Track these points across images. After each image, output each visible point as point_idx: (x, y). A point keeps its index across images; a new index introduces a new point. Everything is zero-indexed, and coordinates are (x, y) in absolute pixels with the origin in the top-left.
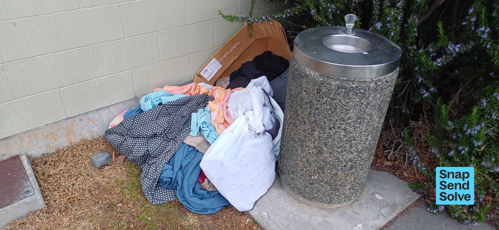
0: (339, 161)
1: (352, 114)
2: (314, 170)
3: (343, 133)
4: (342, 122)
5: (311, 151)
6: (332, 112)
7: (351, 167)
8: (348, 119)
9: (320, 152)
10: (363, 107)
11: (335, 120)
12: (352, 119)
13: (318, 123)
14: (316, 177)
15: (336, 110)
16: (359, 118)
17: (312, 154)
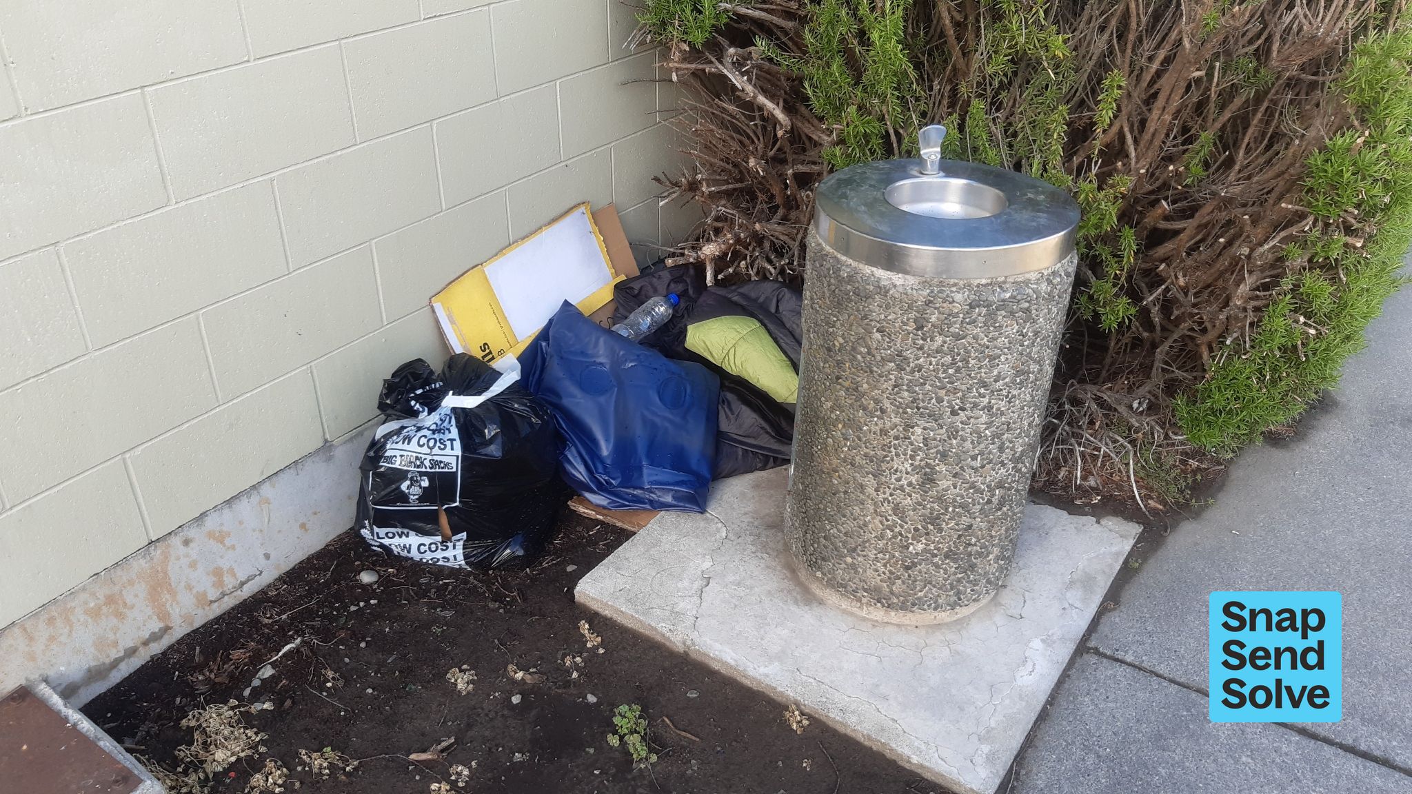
0: (976, 491)
1: (1004, 365)
2: (916, 530)
3: (984, 418)
4: (982, 391)
5: (904, 482)
6: (958, 370)
7: (1002, 502)
8: (996, 381)
9: (929, 479)
10: (1026, 343)
11: (964, 387)
12: (1004, 379)
13: (921, 404)
14: (920, 547)
15: (968, 362)
16: (1018, 373)
17: (908, 489)
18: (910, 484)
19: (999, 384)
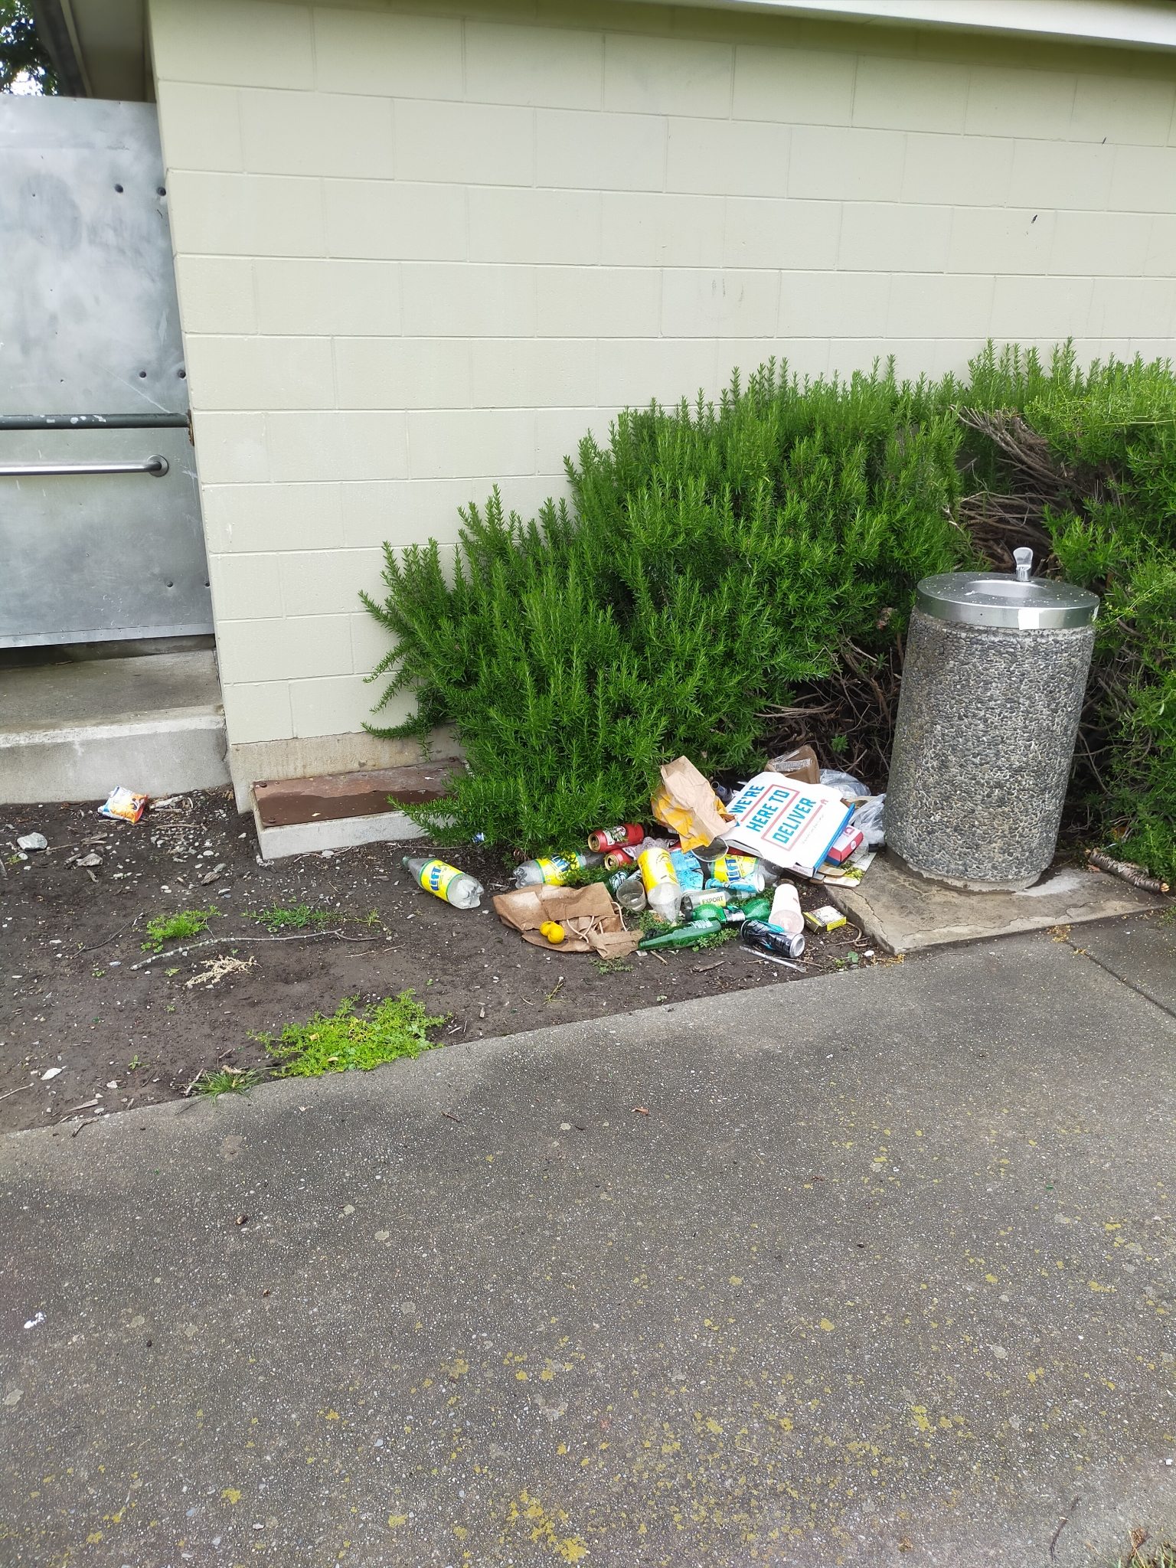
0: (978, 783)
1: (996, 690)
2: (936, 804)
3: (981, 726)
4: (979, 705)
5: (929, 765)
6: (963, 687)
7: (1002, 802)
8: (989, 701)
9: (944, 765)
10: (1013, 679)
11: (966, 700)
12: (995, 701)
13: (941, 709)
14: (938, 817)
15: (969, 682)
16: (1009, 700)
17: (932, 771)
18: (933, 767)
19: (992, 703)
